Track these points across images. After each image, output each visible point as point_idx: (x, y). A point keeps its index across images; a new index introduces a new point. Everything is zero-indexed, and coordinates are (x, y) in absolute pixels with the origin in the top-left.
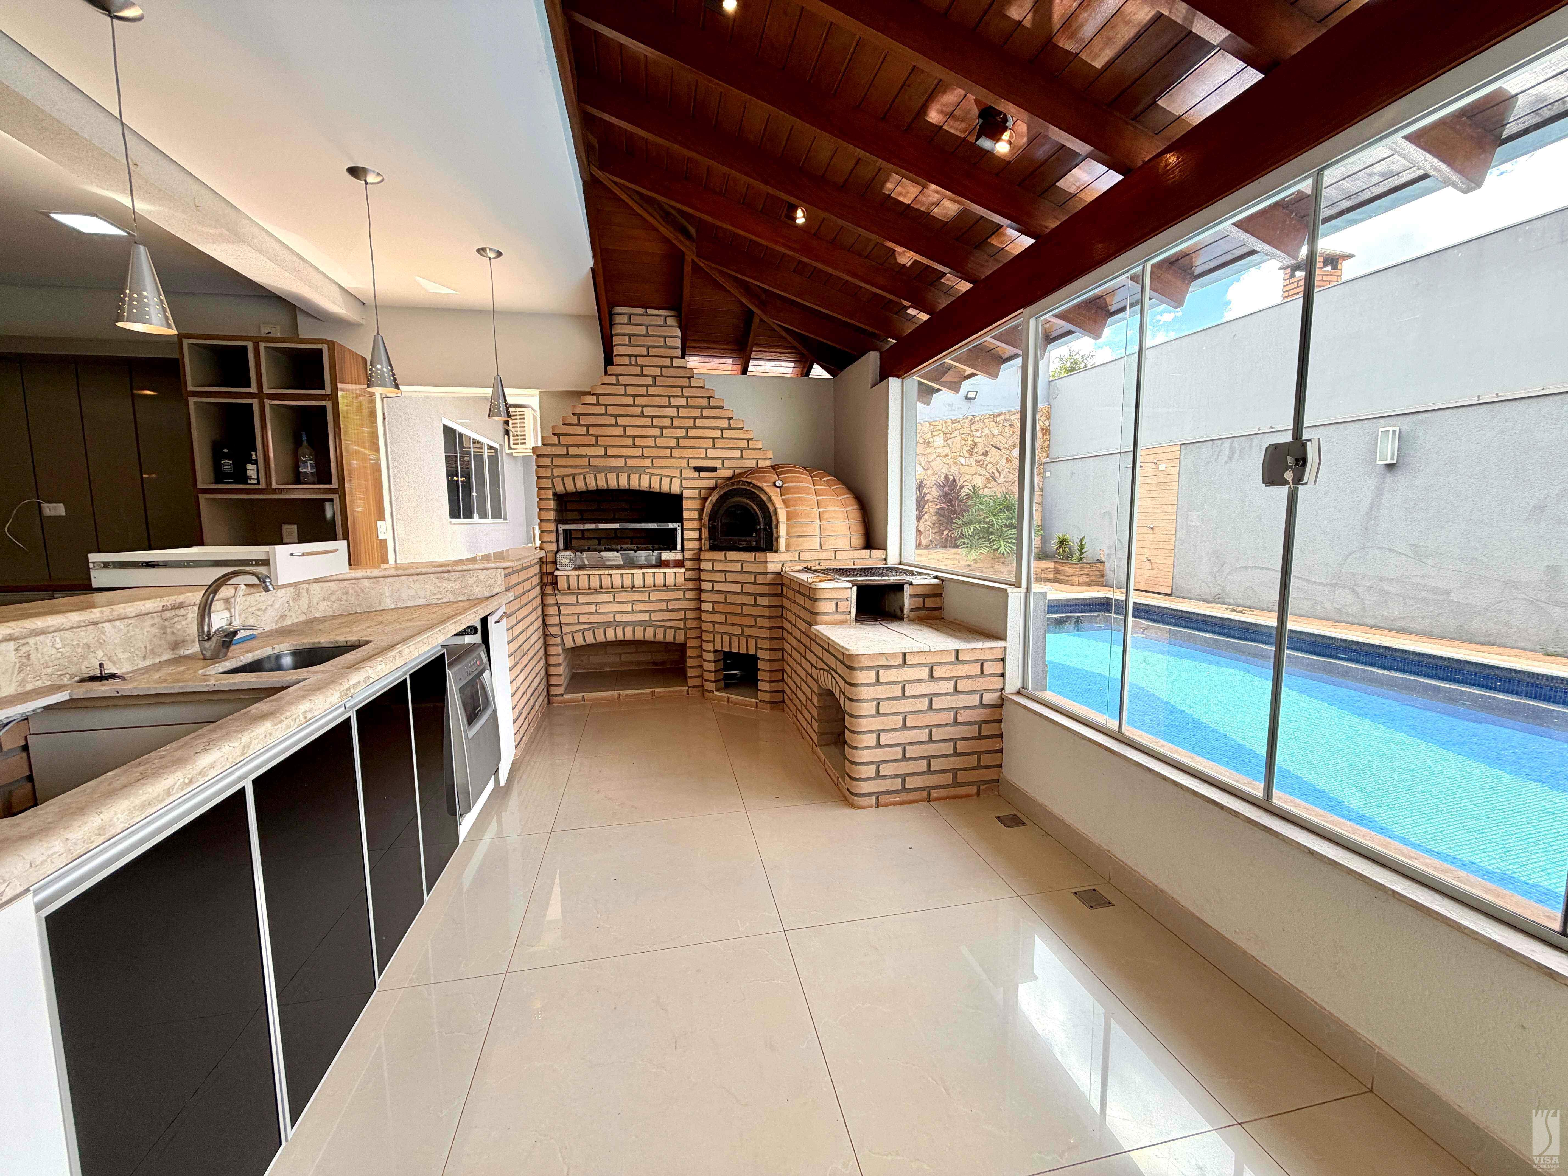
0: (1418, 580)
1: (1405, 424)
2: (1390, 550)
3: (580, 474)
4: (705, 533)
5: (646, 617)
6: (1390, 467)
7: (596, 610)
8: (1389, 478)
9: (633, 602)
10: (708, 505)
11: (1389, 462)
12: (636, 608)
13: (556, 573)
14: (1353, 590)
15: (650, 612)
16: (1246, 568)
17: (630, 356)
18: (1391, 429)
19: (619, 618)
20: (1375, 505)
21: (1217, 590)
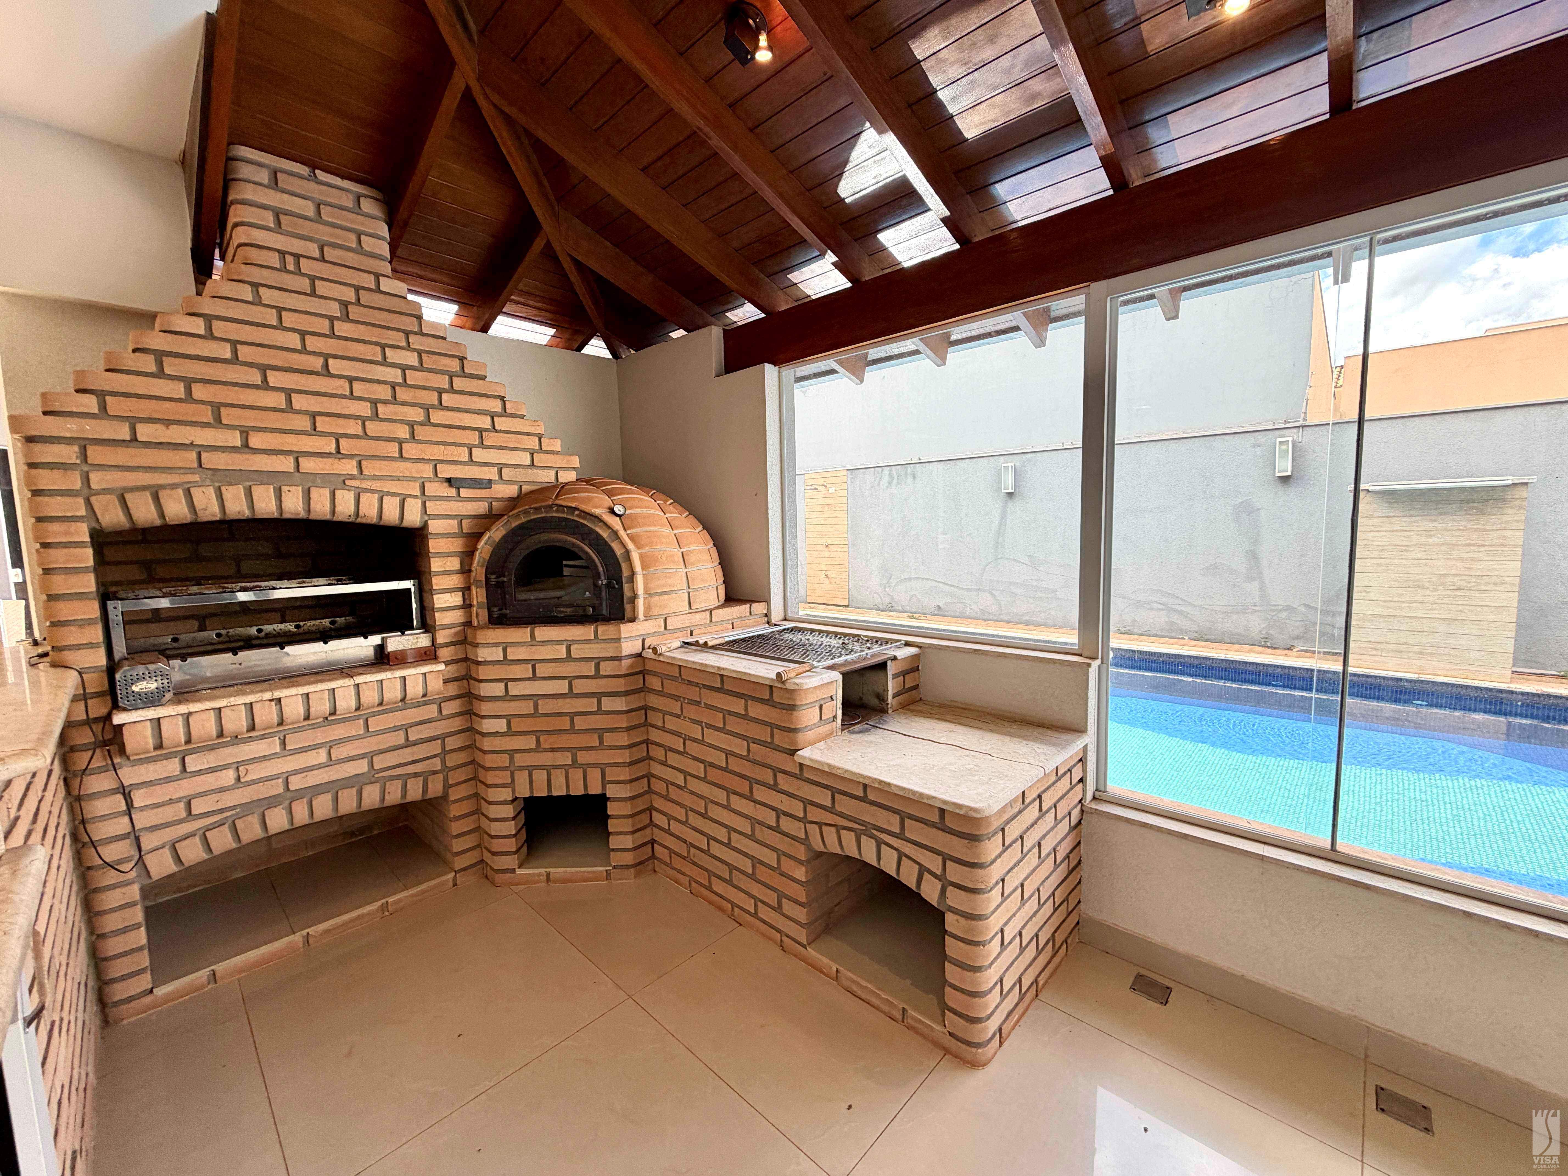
0: (1035, 583)
1: (1018, 461)
2: (1015, 560)
3: (174, 486)
4: (479, 595)
5: (362, 767)
6: (1010, 495)
7: (238, 779)
8: (1010, 505)
9: (330, 746)
10: (484, 548)
11: (1010, 491)
12: (338, 753)
13: (118, 719)
14: (992, 594)
15: (370, 756)
16: (910, 579)
17: (282, 253)
18: (1010, 465)
19: (296, 783)
20: (1002, 524)
21: (887, 600)
